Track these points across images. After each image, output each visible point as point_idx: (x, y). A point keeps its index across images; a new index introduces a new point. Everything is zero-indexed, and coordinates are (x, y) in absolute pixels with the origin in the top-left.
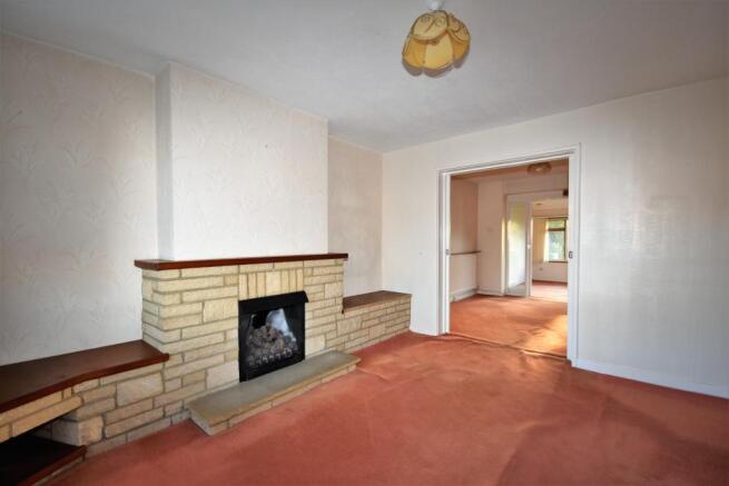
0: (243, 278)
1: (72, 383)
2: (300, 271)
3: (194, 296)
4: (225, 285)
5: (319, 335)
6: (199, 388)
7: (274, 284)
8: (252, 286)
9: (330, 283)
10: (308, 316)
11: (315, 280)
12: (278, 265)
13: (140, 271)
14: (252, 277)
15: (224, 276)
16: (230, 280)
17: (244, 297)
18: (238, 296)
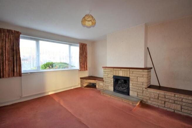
0: (114, 71)
1: (96, 80)
2: (128, 72)
3: (107, 73)
4: (111, 72)
5: (136, 91)
6: (107, 88)
7: (121, 74)
8: (116, 73)
9: (140, 77)
10: (130, 84)
11: (133, 75)
12: (122, 69)
13: (103, 69)
14: (116, 71)
15: (111, 70)
16: (112, 71)
17: (114, 75)
18: (113, 74)
